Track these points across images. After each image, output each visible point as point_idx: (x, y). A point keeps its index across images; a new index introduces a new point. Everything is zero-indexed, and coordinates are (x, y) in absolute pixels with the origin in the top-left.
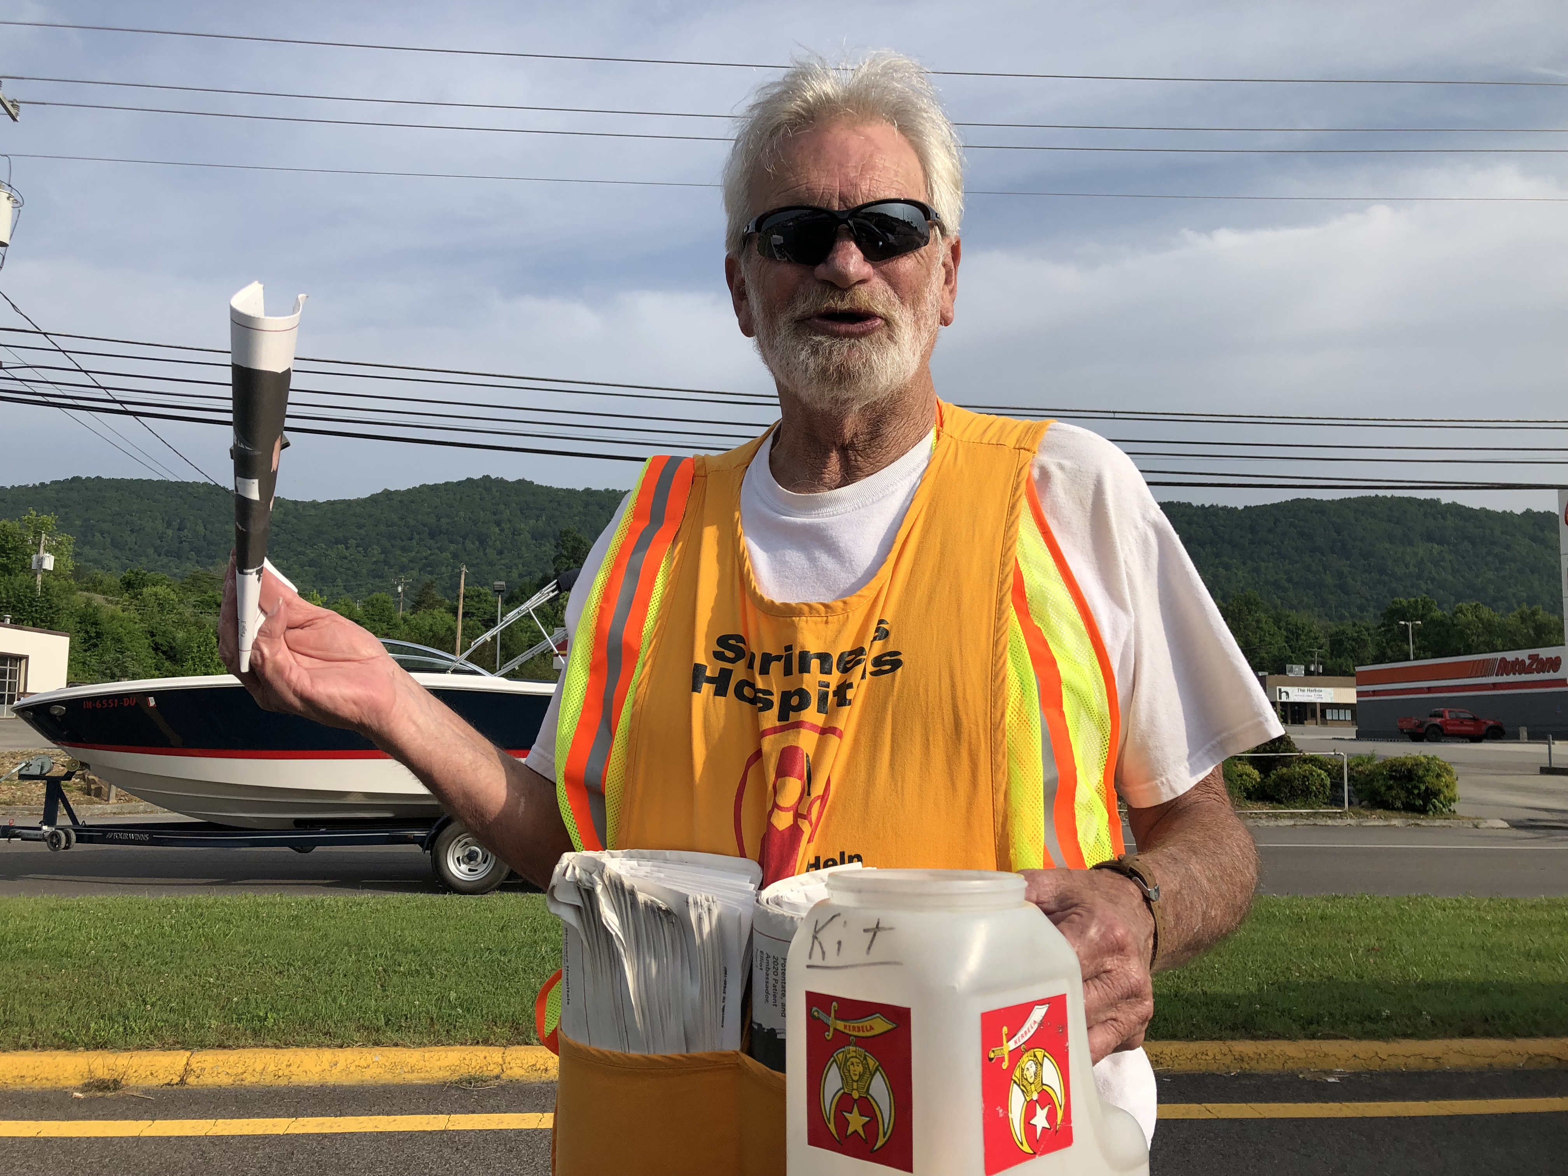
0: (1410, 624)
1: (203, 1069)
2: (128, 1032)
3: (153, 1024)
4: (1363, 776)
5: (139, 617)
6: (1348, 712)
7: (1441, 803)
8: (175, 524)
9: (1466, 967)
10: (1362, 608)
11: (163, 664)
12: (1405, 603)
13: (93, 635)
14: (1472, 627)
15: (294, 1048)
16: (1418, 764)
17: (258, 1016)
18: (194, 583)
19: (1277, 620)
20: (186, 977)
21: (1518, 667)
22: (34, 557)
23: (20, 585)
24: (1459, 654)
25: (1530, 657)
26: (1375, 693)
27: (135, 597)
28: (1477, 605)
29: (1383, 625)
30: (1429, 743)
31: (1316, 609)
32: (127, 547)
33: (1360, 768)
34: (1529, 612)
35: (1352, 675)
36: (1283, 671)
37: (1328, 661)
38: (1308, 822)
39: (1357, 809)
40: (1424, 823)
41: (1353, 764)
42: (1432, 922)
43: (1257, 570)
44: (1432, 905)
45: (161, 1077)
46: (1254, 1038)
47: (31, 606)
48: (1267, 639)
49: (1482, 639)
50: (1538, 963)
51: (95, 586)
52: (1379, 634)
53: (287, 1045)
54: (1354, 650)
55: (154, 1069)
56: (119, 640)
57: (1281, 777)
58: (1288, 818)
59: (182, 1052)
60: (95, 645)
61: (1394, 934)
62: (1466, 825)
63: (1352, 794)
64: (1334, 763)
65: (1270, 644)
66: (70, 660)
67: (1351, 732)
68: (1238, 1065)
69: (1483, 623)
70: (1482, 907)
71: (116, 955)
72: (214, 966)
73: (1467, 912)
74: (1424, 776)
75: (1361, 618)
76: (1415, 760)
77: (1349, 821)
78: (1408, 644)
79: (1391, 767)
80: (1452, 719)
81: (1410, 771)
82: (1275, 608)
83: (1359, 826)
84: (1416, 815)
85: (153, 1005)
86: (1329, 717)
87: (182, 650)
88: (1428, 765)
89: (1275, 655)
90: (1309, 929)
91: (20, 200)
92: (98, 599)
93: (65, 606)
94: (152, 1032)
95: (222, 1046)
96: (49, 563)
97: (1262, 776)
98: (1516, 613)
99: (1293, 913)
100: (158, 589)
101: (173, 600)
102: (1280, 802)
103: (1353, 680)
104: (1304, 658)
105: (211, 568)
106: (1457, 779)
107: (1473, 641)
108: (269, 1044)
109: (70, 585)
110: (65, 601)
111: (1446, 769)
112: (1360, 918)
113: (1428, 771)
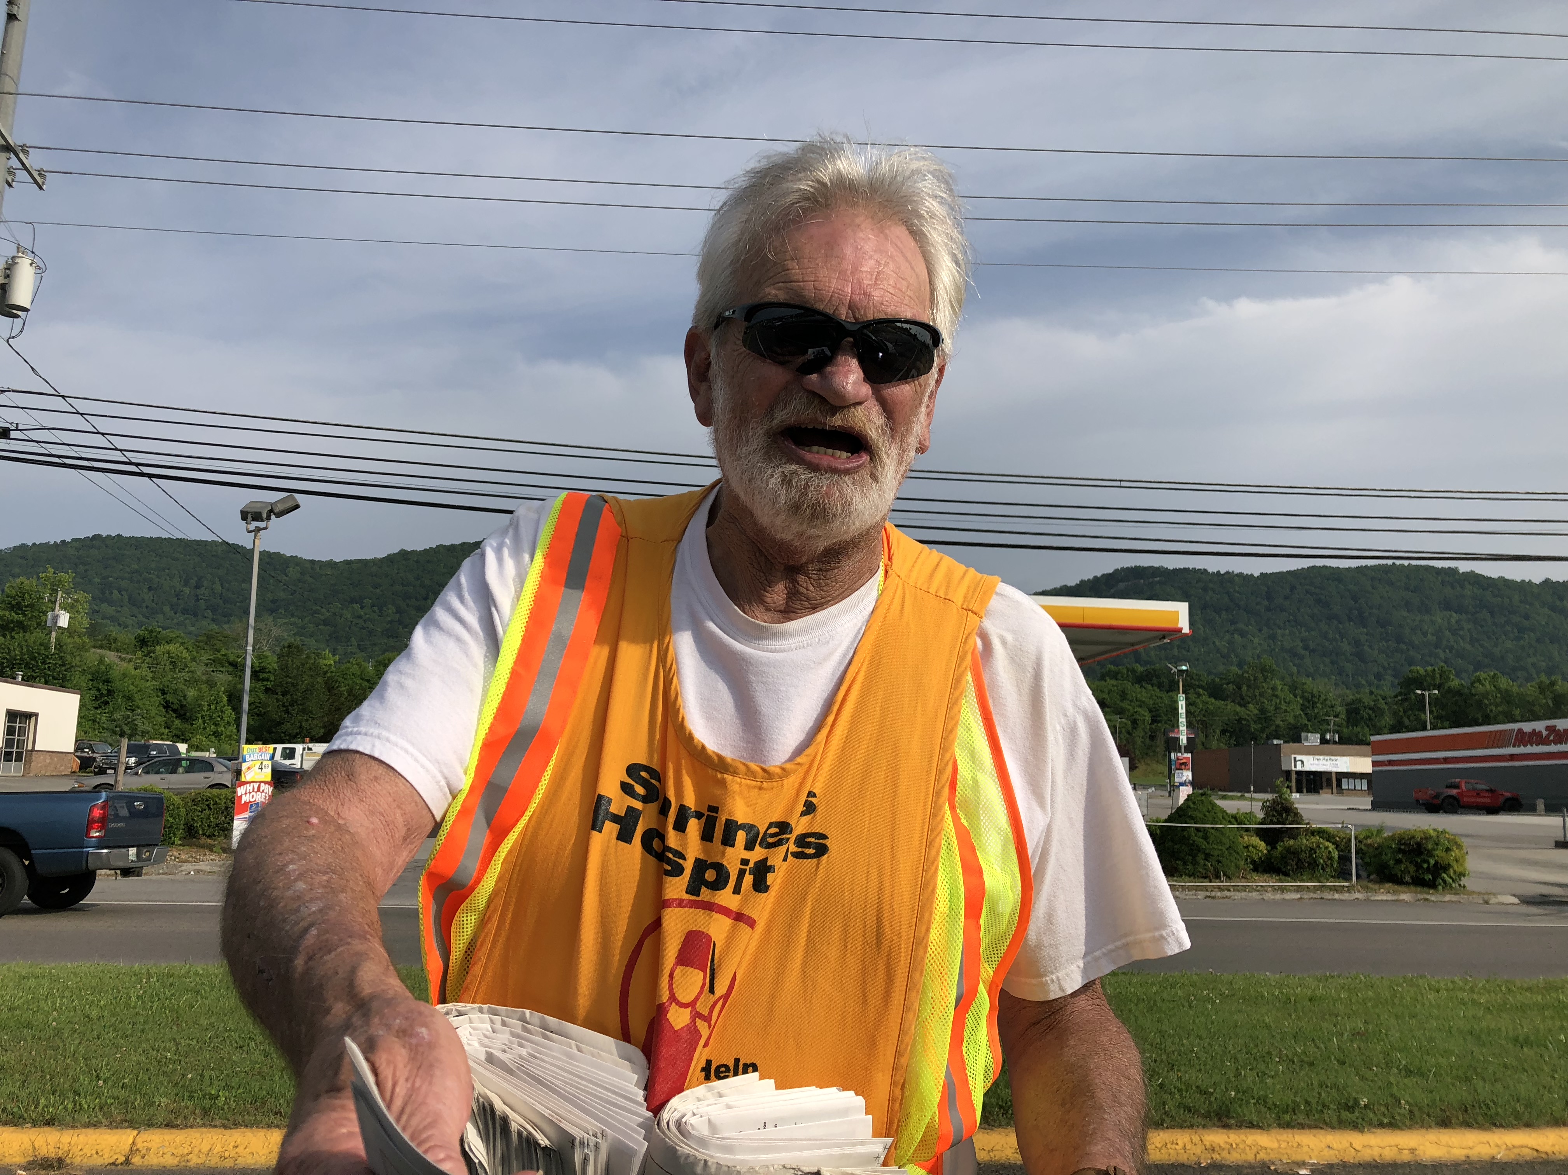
0: (1427, 693)
1: (149, 1149)
2: (78, 1108)
3: (103, 1101)
4: (1371, 850)
5: (151, 675)
6: (1365, 782)
7: (1451, 878)
8: (193, 582)
9: (1452, 1053)
10: (1379, 676)
11: (173, 722)
12: (1422, 671)
13: (105, 692)
14: (1490, 697)
15: (243, 1129)
16: (1427, 838)
17: (210, 1094)
18: (208, 640)
19: (1293, 688)
20: (144, 1051)
21: (1535, 738)
22: (50, 614)
23: (34, 642)
24: (1477, 724)
25: (1548, 728)
26: (1390, 763)
27: (148, 655)
28: (1495, 674)
29: (1400, 694)
30: (1445, 815)
31: (1333, 677)
32: (144, 605)
33: (1369, 841)
34: (1548, 682)
35: (1368, 744)
36: (1297, 739)
37: (1345, 730)
38: (1315, 896)
39: (1365, 883)
40: (1433, 898)
41: (1362, 837)
42: (1423, 1004)
43: (1273, 637)
44: (1426, 986)
45: (105, 1156)
46: (1226, 1126)
47: (43, 663)
48: (1283, 706)
49: (1500, 709)
50: (1525, 1049)
51: (109, 643)
52: (1396, 703)
53: (236, 1125)
54: (1370, 719)
55: (99, 1148)
56: (129, 698)
57: (1288, 850)
58: (1294, 891)
59: (129, 1130)
60: (107, 703)
61: (1382, 1018)
62: (1476, 901)
63: (1360, 867)
64: (1343, 835)
65: (1286, 711)
66: (81, 717)
67: (1366, 802)
68: (1209, 1156)
69: (1500, 692)
70: (1476, 990)
71: (77, 1027)
72: (174, 1039)
73: (1461, 995)
74: (1434, 849)
75: (1378, 687)
76: (1424, 832)
77: (1358, 895)
78: (1425, 713)
79: (1400, 841)
80: (1468, 790)
81: (1419, 845)
82: (1291, 675)
83: (1367, 900)
84: (1425, 889)
85: (105, 1081)
86: (1344, 787)
87: (192, 709)
88: (1438, 839)
89: (1290, 723)
90: (1295, 1011)
91: (42, 266)
92: (111, 656)
93: (78, 664)
94: (101, 1108)
95: (170, 1125)
96: (64, 620)
97: (1269, 848)
98: (1534, 683)
99: (1282, 993)
100: (172, 647)
101: (185, 658)
102: (1287, 875)
103: (1368, 749)
104: (1320, 726)
105: (226, 626)
106: (1467, 853)
107: (1491, 711)
108: (217, 1123)
109: (84, 642)
110: (78, 658)
111: (1456, 843)
112: (1350, 1000)
113: (1437, 844)
